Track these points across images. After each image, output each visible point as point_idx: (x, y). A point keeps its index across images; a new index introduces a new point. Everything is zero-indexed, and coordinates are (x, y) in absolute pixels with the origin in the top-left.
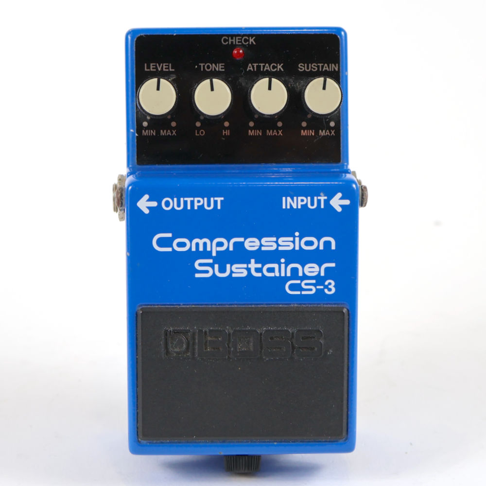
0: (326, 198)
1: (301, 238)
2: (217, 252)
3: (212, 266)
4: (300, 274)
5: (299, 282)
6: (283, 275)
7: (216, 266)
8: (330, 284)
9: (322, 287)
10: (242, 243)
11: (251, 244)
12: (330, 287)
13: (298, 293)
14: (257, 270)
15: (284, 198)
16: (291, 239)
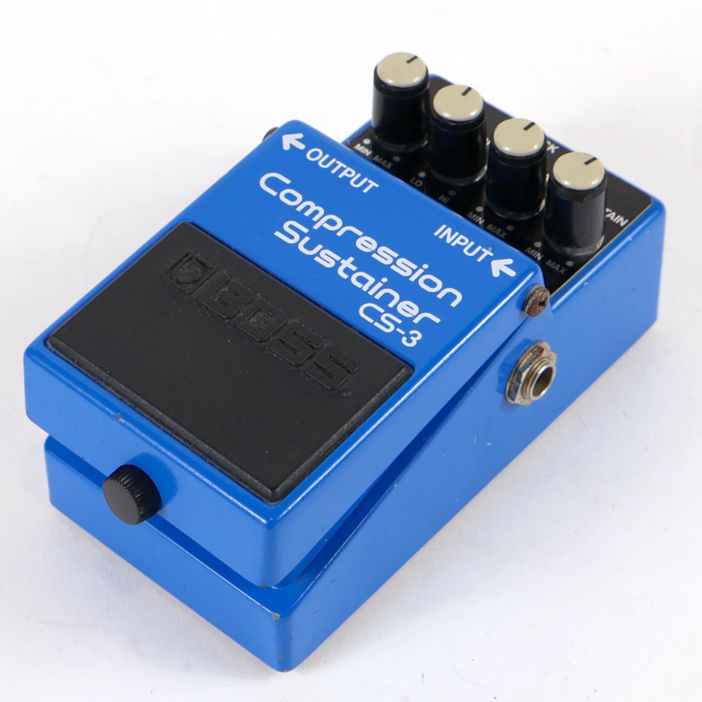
0: (492, 254)
1: (426, 272)
2: (321, 227)
3: (302, 235)
4: (391, 305)
5: (382, 311)
6: (371, 293)
7: (307, 239)
8: (415, 335)
9: (403, 333)
10: (358, 237)
11: (365, 243)
12: (412, 338)
13: (371, 321)
14: (347, 271)
15: (444, 226)
16: (415, 267)
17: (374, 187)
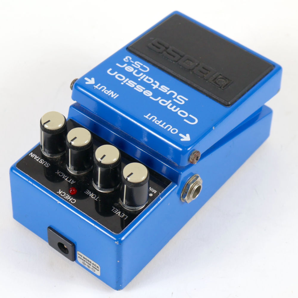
0: (94, 86)
1: (122, 81)
2: (168, 101)
3: (176, 98)
4: (136, 71)
5: (140, 69)
6: (145, 75)
7: (174, 97)
8: (126, 60)
9: (131, 61)
10: (152, 96)
11: (148, 94)
13: (144, 66)
14: (156, 84)
15: (114, 98)
16: (127, 84)
17: (146, 115)
